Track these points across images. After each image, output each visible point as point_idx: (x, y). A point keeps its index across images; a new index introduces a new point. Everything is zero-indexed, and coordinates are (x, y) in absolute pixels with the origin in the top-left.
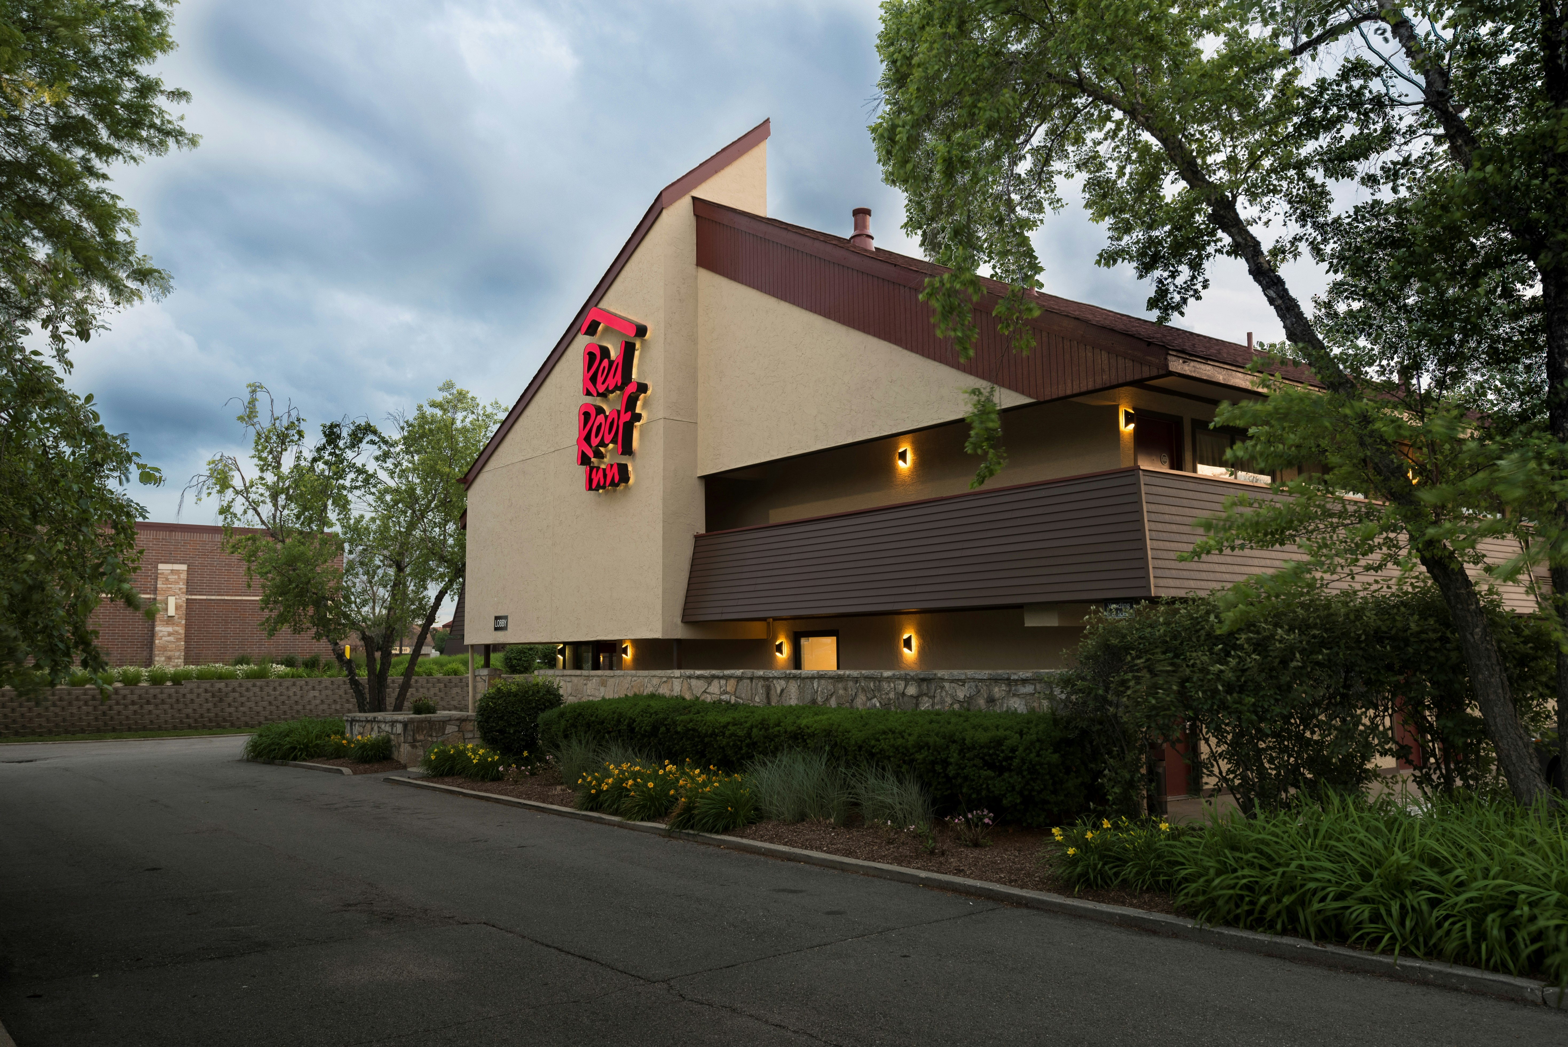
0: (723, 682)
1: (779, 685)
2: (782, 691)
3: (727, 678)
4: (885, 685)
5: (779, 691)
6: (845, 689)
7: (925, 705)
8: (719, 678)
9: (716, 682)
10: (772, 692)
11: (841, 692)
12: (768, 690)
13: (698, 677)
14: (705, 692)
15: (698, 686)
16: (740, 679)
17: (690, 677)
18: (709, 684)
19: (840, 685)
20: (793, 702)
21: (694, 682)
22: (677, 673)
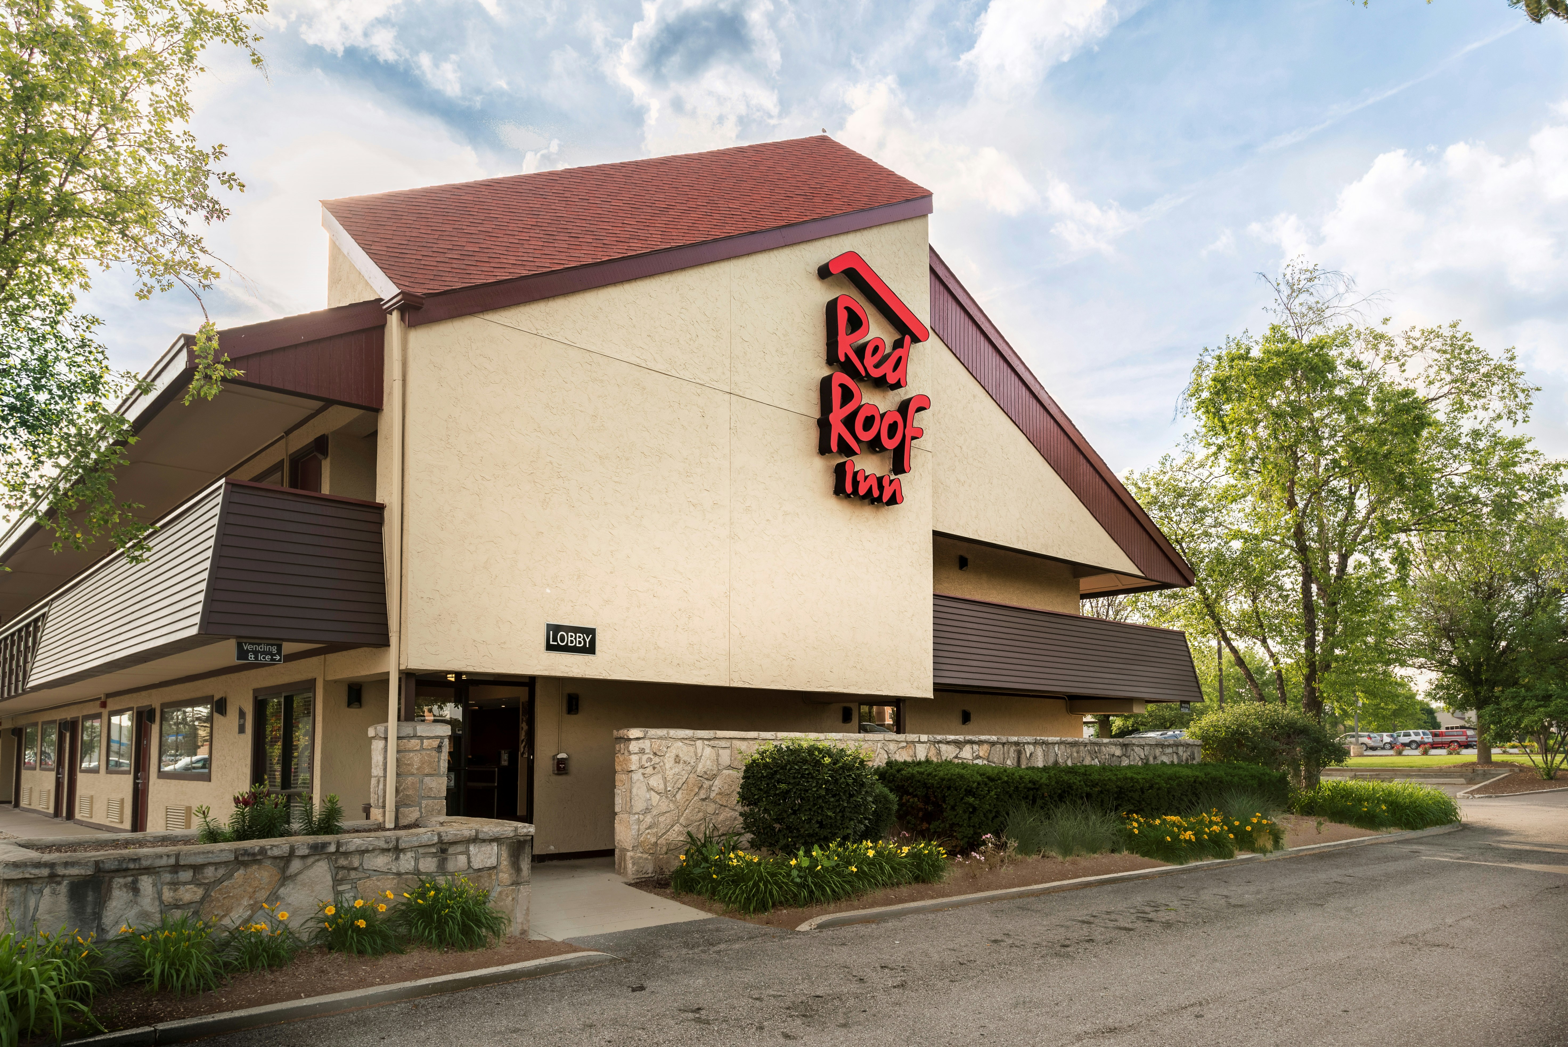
0: (976, 747)
1: (1029, 749)
2: (1031, 754)
3: (980, 743)
4: (1103, 748)
5: (1028, 755)
6: (1078, 752)
7: (1125, 762)
8: (971, 742)
9: (968, 748)
10: (1023, 756)
11: (1075, 754)
12: (1019, 753)
13: (948, 743)
14: (956, 757)
15: (948, 752)
16: (993, 744)
17: (940, 742)
18: (961, 749)
19: (1074, 749)
20: (1040, 764)
21: (943, 747)
22: (924, 738)
